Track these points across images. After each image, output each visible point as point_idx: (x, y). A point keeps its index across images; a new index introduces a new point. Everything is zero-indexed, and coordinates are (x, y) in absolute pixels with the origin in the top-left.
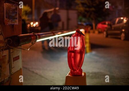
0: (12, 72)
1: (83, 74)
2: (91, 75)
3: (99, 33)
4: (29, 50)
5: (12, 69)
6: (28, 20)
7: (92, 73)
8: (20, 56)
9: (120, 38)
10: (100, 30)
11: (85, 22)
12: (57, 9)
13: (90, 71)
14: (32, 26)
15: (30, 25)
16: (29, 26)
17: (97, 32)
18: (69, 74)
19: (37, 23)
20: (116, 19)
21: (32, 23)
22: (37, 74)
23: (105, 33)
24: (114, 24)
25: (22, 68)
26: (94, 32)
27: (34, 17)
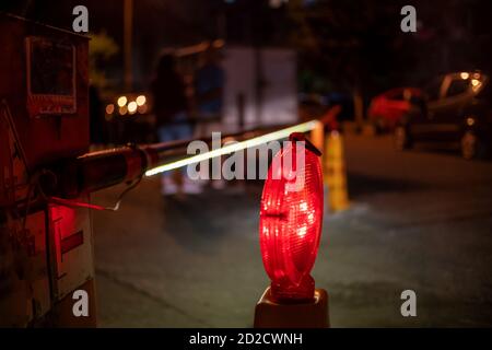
0: (60, 292)
1: (317, 295)
2: (348, 293)
3: (380, 131)
4: (117, 208)
5: (59, 281)
6: (108, 88)
7: (351, 287)
8: (84, 233)
9: (458, 152)
10: (382, 123)
11: (323, 92)
12: (219, 44)
13: (347, 281)
14: (122, 113)
15: (117, 107)
16: (110, 110)
17: (369, 129)
18: (267, 297)
19: (141, 100)
20: (443, 79)
21: (122, 101)
22: (145, 293)
23: (400, 132)
24: (435, 96)
25: (92, 275)
26: (359, 131)
27: (129, 78)
